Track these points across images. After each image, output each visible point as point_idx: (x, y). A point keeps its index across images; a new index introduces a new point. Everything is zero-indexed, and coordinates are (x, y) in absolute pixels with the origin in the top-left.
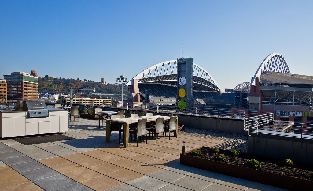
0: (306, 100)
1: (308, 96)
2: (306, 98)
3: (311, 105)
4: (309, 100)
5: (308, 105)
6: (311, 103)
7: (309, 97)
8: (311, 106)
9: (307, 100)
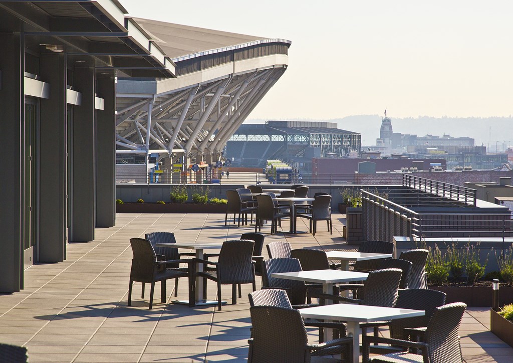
0: (128, 138)
1: (138, 118)
2: (132, 126)
3: (152, 160)
4: (144, 134)
5: (140, 159)
6: (150, 152)
7: (145, 122)
8: (153, 165)
9: (134, 138)
